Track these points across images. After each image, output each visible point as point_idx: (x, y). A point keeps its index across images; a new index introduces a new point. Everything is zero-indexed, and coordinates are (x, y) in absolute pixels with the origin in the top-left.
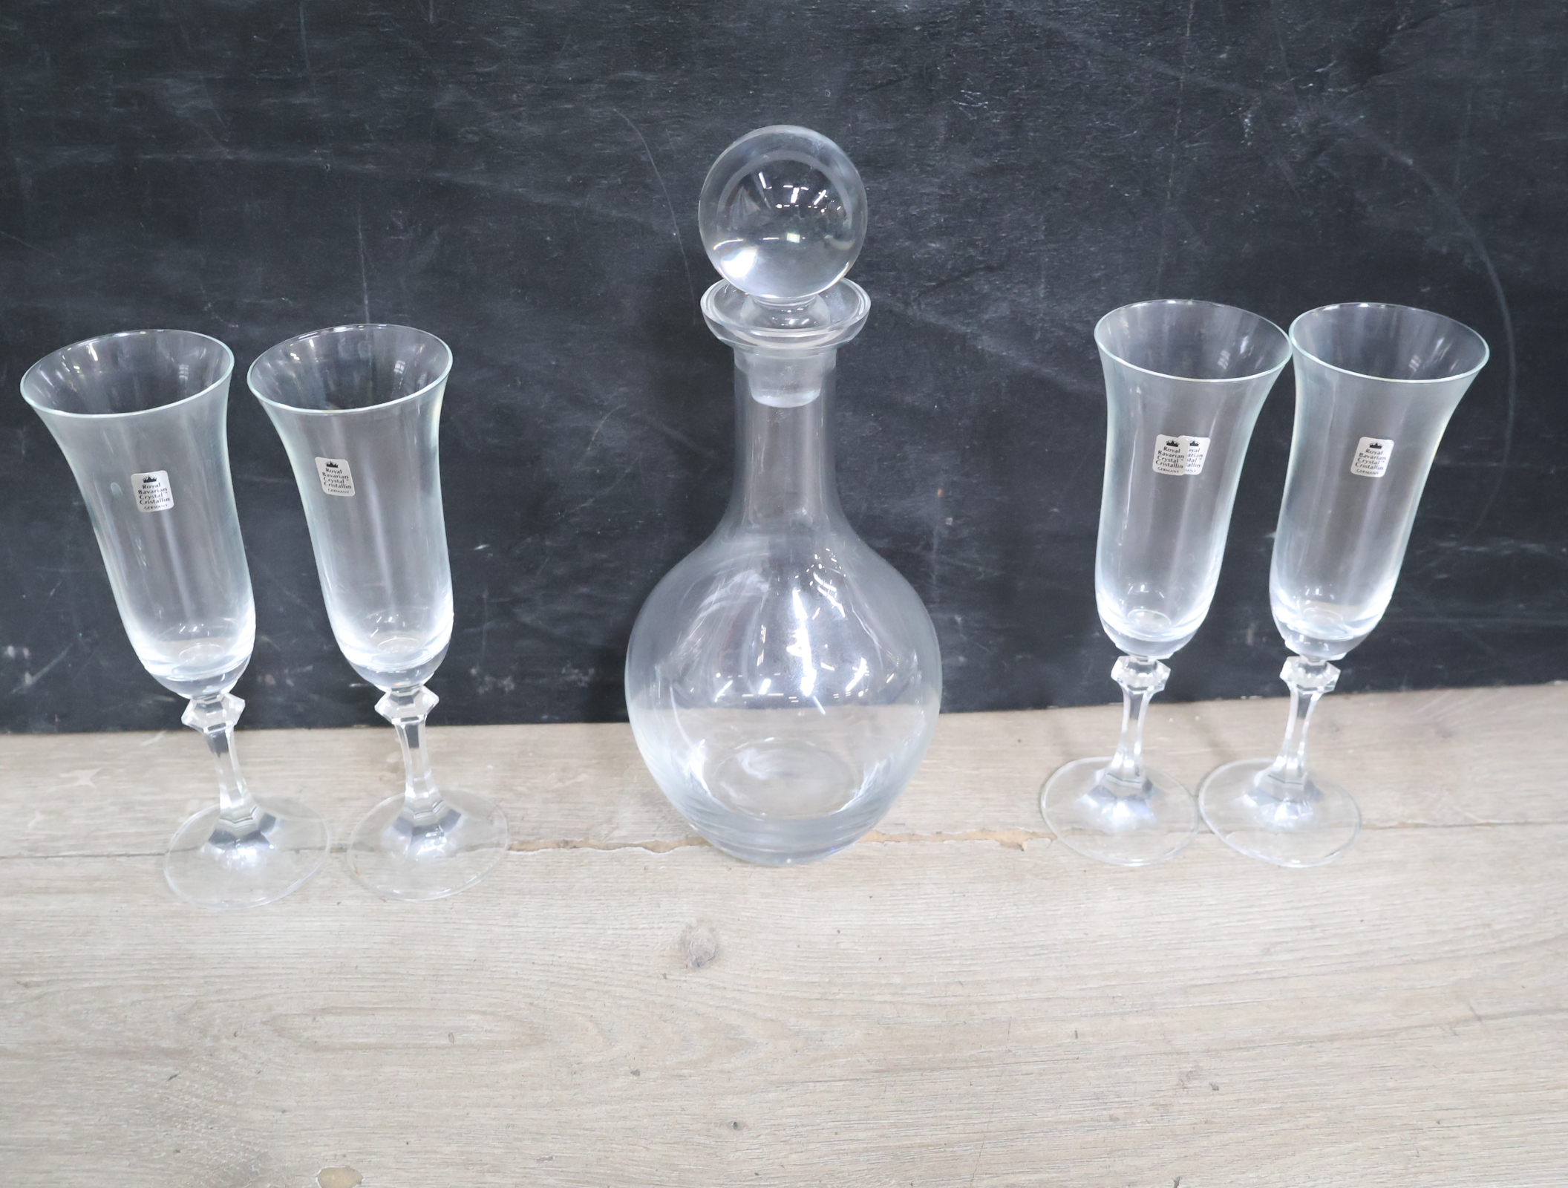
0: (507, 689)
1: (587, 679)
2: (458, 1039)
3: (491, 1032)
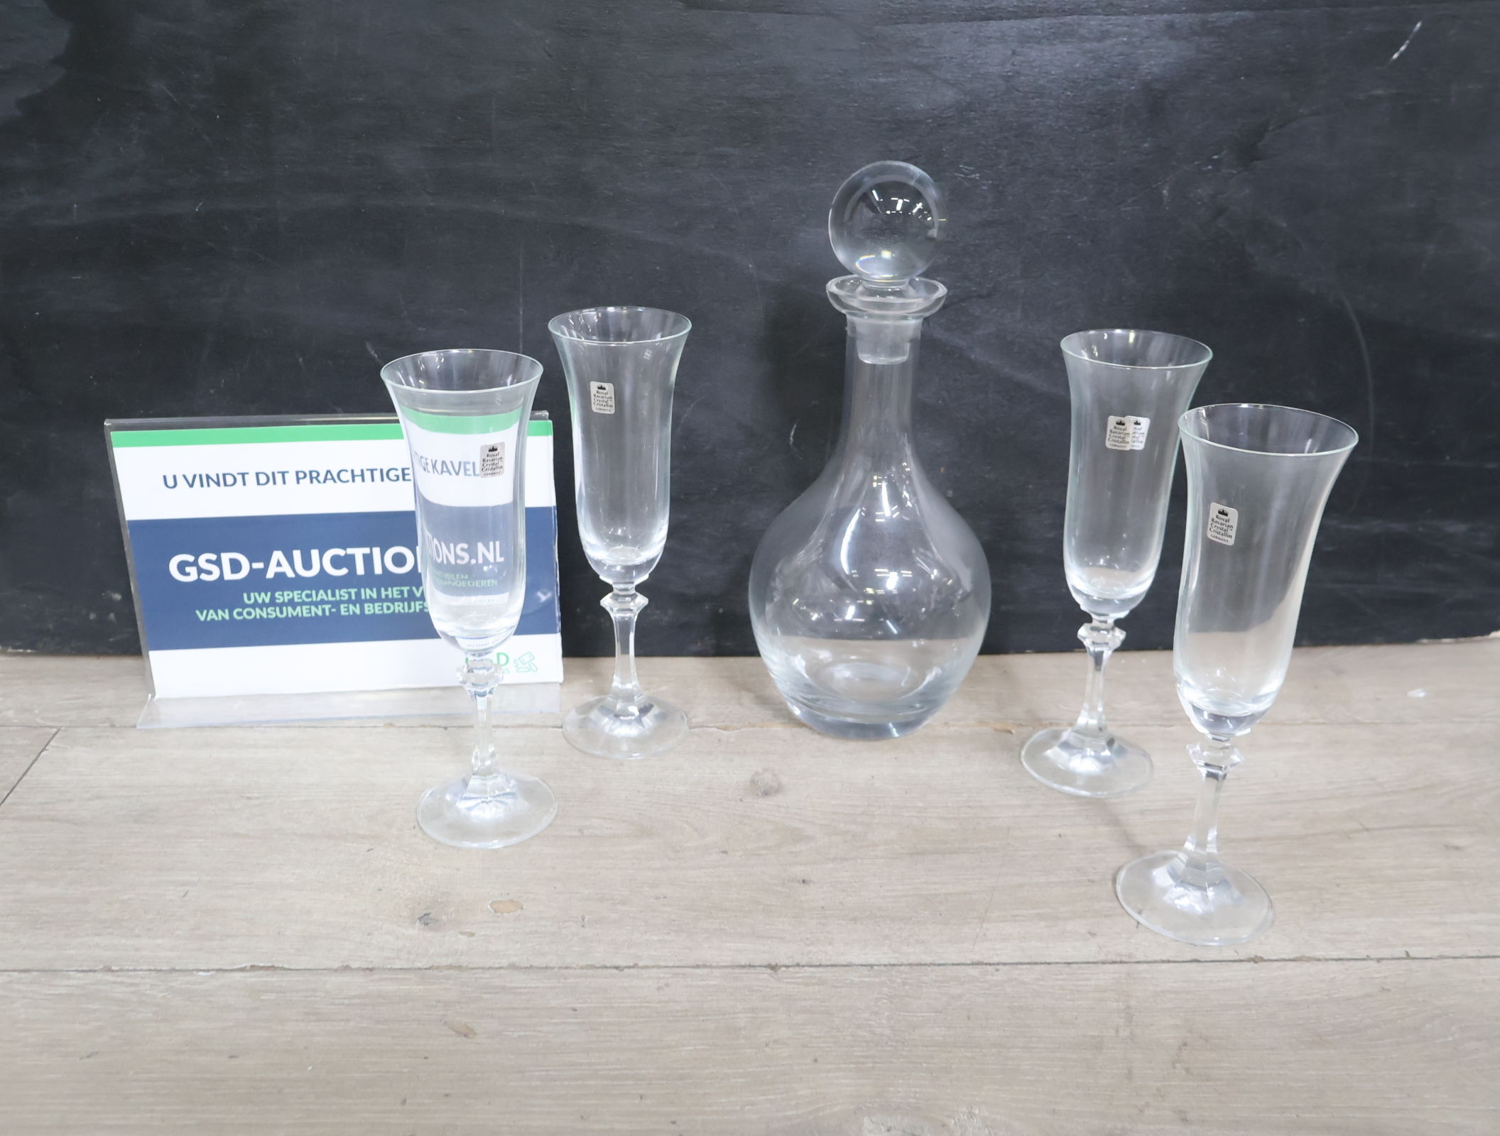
2: (586, 832)
3: (611, 828)
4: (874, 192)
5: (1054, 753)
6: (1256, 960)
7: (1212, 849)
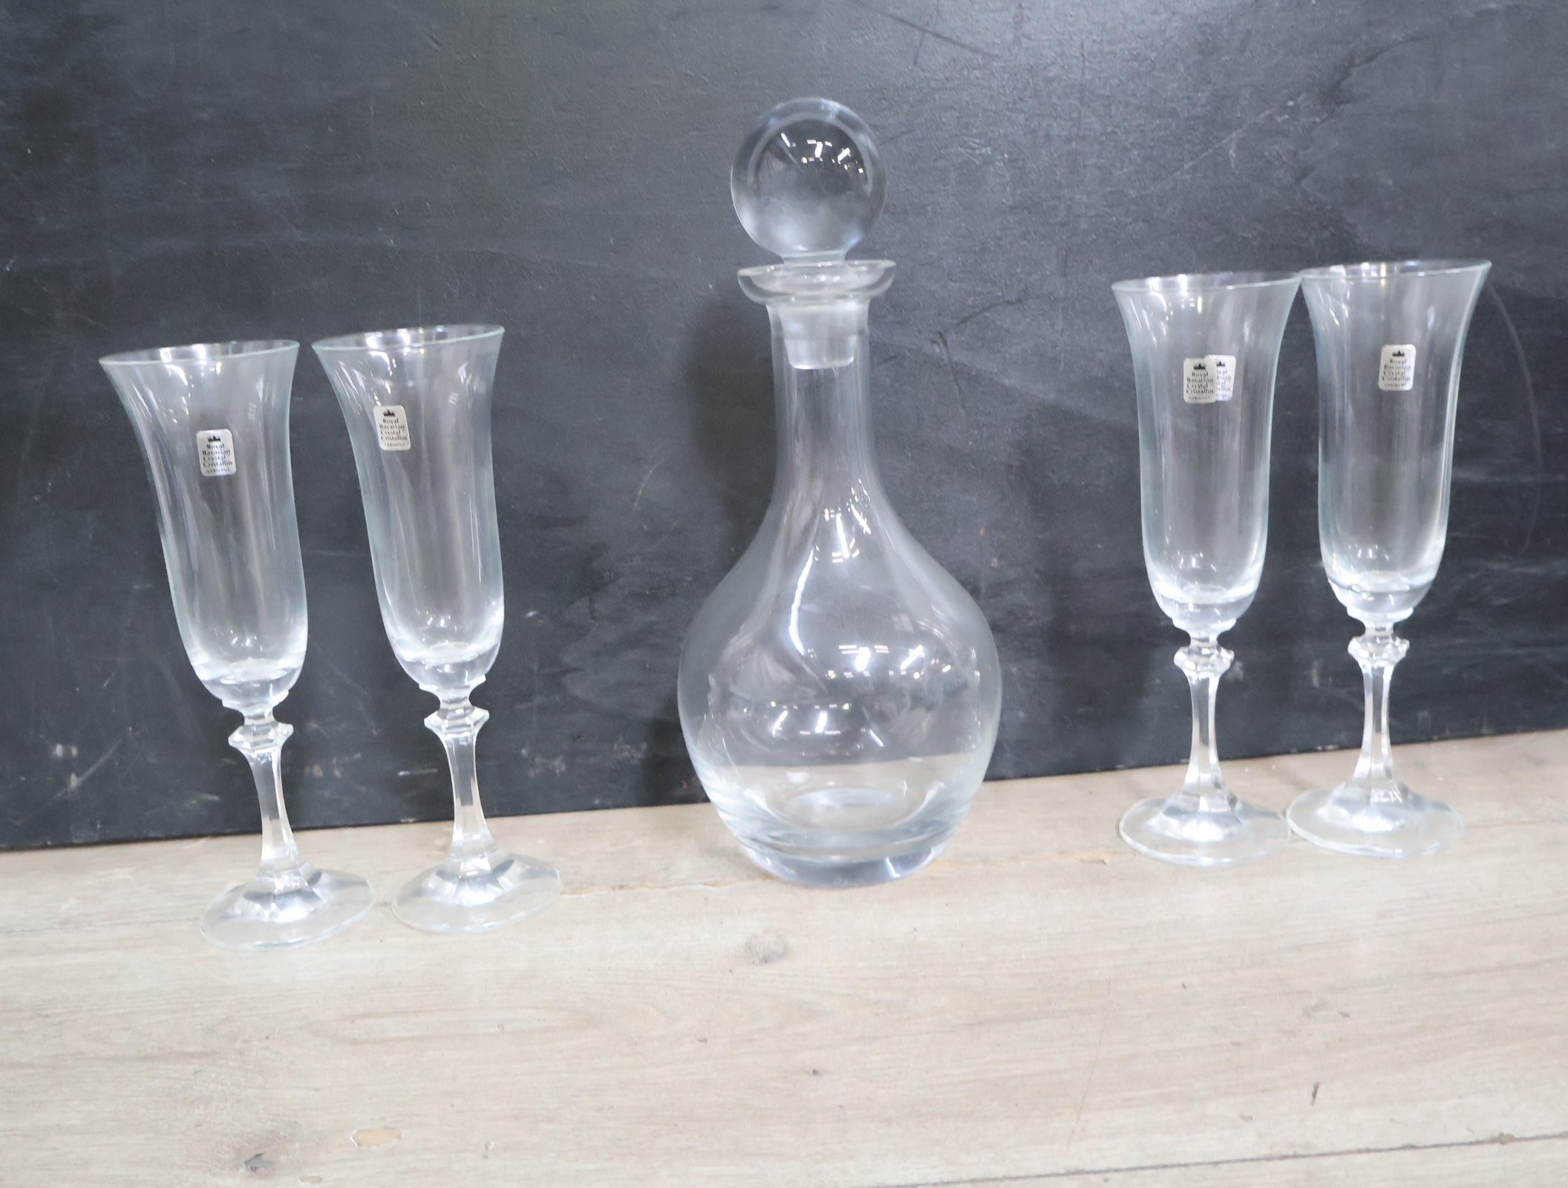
0: (558, 771)
1: (639, 755)
2: (508, 1027)
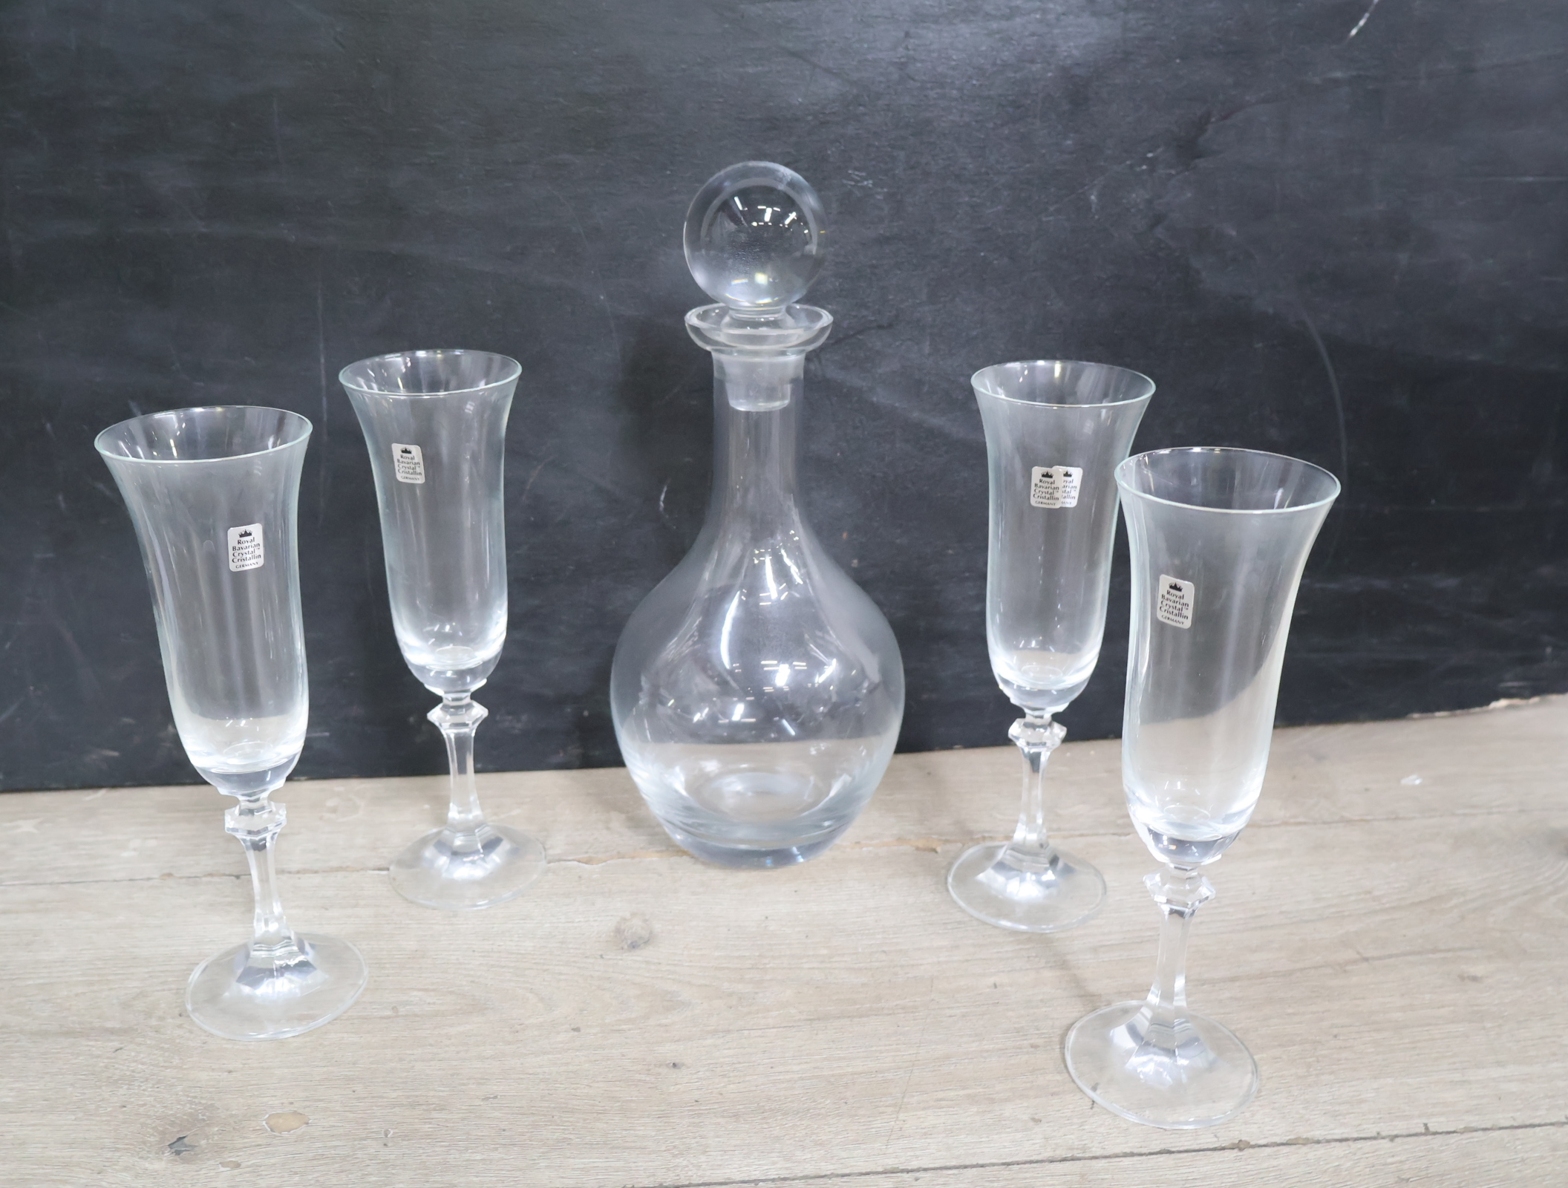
2: (402, 1011)
3: (434, 1003)
4: (737, 199)
5: (989, 877)
6: (1242, 1146)
7: (1180, 1002)
